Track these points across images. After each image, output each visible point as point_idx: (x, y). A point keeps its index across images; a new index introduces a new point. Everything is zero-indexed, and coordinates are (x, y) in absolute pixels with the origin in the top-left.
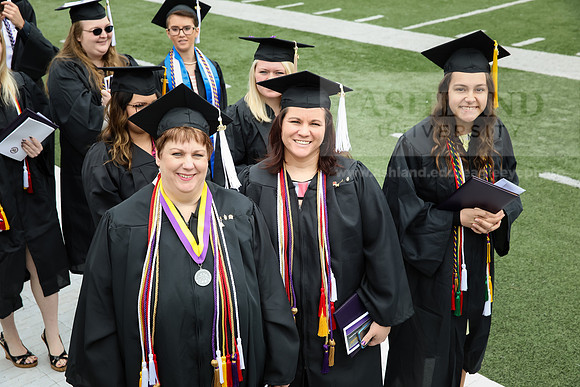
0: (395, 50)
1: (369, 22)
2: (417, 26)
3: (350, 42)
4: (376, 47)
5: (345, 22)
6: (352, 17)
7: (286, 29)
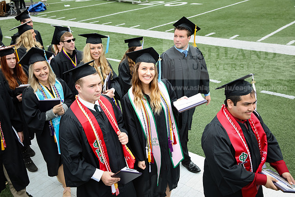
1: (135, 28)
2: (151, 28)
3: (129, 35)
5: (127, 28)
6: (129, 26)
7: (106, 32)
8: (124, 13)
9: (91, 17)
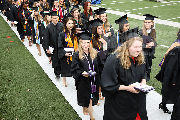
0: (163, 25)
2: (169, 19)
4: (158, 24)
7: (137, 19)
9: (128, 9)
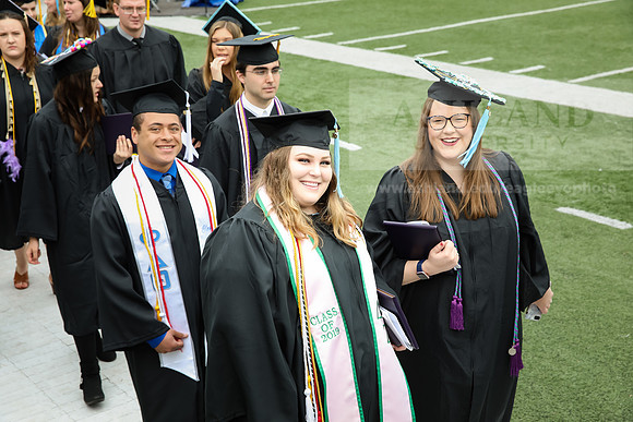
1: (527, 74)
2: (587, 78)
5: (498, 73)
6: (506, 68)
8: (491, 25)
9: (381, 31)
